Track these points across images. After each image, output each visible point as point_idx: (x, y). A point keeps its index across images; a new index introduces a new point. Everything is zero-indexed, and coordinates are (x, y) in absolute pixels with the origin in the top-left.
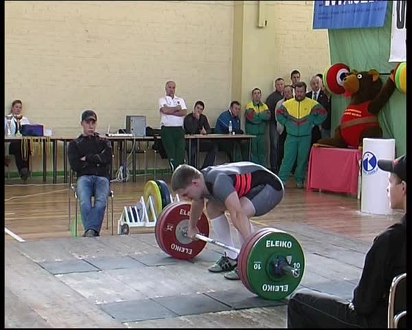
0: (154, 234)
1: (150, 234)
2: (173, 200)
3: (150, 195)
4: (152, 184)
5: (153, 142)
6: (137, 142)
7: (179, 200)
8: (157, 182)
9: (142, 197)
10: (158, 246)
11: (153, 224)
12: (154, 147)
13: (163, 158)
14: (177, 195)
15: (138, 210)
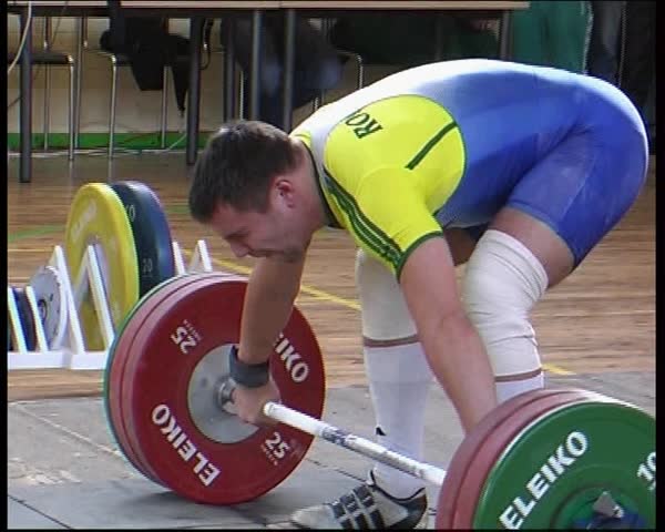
0: (101, 402)
1: (86, 402)
2: (187, 261)
3: (90, 239)
4: (97, 195)
5: (104, 23)
6: (40, 21)
7: (207, 265)
8: (117, 189)
9: (58, 250)
10: (118, 453)
11: (99, 361)
12: (107, 42)
13: (143, 88)
14: (202, 243)
15: (41, 303)
